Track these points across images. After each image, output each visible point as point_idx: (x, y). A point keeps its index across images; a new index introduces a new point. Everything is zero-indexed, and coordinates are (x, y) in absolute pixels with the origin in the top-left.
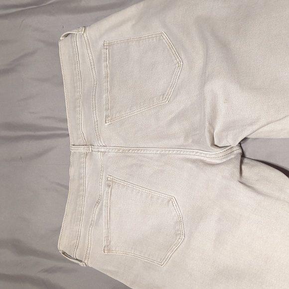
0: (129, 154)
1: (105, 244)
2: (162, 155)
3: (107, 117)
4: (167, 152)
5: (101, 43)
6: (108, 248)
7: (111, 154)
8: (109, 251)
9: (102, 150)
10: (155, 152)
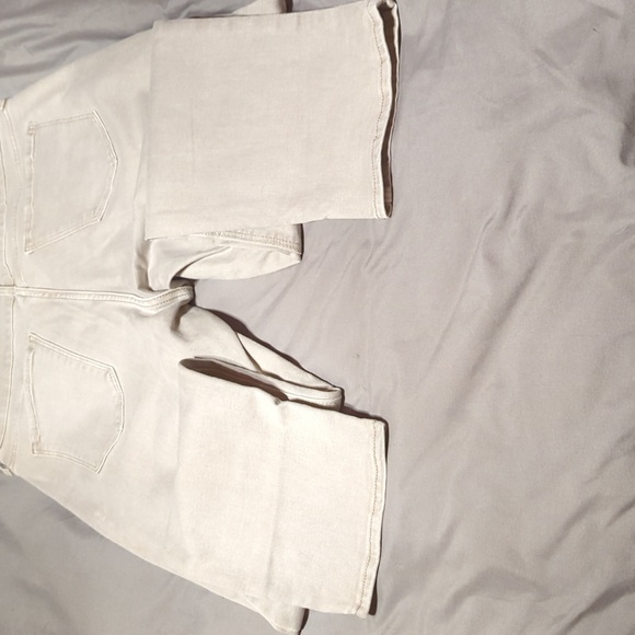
0: (57, 300)
1: (32, 440)
2: (96, 302)
3: (28, 241)
4: (101, 298)
5: (26, 125)
6: (37, 446)
7: (33, 300)
8: (40, 451)
9: (23, 293)
10: (86, 298)
